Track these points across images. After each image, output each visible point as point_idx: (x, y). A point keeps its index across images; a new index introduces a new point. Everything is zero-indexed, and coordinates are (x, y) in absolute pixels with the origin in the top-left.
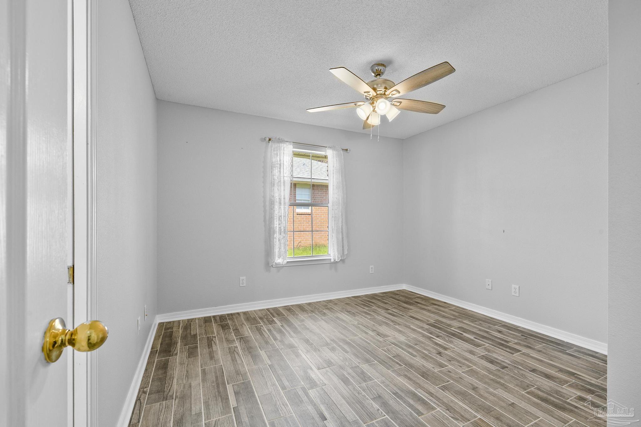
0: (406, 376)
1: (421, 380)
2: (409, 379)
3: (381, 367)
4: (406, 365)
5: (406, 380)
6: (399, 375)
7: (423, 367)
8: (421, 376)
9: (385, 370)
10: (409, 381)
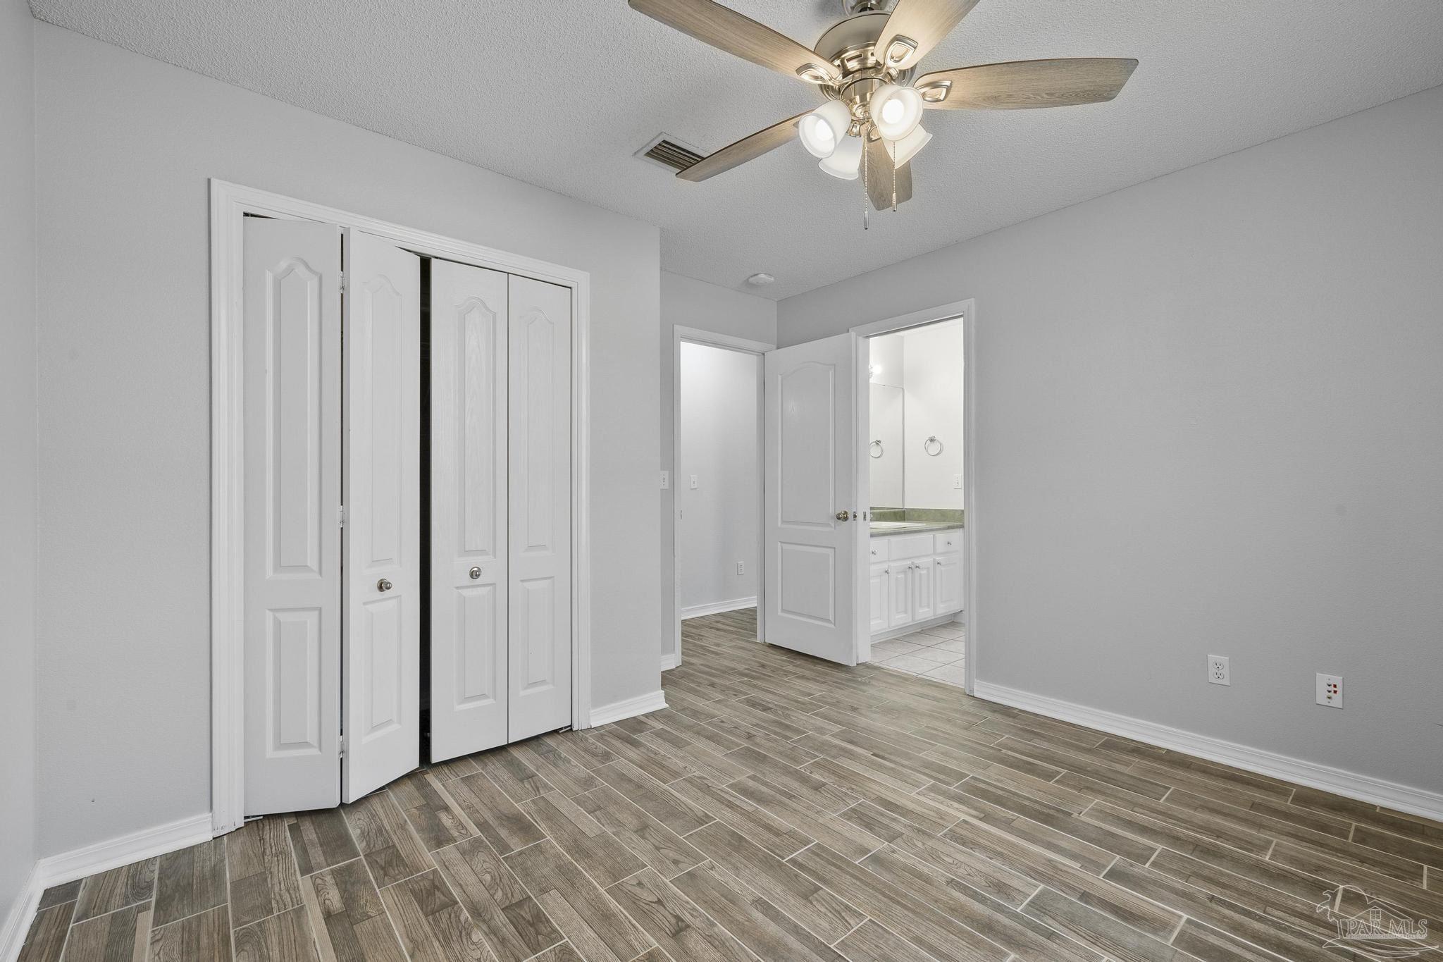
0: (777, 833)
1: (746, 831)
2: (769, 828)
3: (837, 848)
4: (781, 865)
5: (776, 825)
6: (791, 834)
7: (739, 865)
8: (745, 838)
9: (826, 841)
10: (769, 822)
